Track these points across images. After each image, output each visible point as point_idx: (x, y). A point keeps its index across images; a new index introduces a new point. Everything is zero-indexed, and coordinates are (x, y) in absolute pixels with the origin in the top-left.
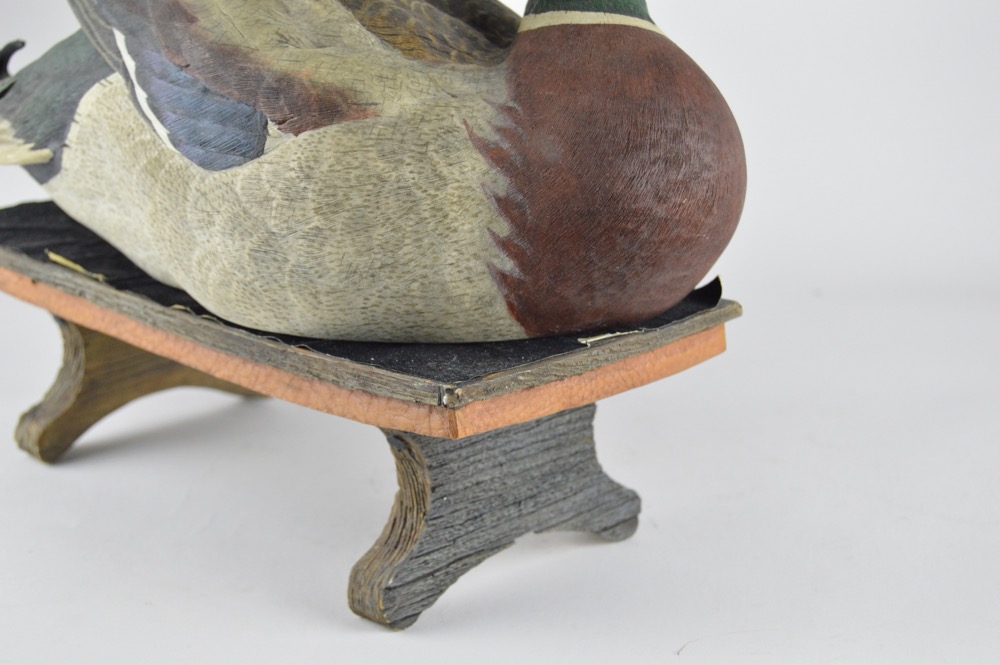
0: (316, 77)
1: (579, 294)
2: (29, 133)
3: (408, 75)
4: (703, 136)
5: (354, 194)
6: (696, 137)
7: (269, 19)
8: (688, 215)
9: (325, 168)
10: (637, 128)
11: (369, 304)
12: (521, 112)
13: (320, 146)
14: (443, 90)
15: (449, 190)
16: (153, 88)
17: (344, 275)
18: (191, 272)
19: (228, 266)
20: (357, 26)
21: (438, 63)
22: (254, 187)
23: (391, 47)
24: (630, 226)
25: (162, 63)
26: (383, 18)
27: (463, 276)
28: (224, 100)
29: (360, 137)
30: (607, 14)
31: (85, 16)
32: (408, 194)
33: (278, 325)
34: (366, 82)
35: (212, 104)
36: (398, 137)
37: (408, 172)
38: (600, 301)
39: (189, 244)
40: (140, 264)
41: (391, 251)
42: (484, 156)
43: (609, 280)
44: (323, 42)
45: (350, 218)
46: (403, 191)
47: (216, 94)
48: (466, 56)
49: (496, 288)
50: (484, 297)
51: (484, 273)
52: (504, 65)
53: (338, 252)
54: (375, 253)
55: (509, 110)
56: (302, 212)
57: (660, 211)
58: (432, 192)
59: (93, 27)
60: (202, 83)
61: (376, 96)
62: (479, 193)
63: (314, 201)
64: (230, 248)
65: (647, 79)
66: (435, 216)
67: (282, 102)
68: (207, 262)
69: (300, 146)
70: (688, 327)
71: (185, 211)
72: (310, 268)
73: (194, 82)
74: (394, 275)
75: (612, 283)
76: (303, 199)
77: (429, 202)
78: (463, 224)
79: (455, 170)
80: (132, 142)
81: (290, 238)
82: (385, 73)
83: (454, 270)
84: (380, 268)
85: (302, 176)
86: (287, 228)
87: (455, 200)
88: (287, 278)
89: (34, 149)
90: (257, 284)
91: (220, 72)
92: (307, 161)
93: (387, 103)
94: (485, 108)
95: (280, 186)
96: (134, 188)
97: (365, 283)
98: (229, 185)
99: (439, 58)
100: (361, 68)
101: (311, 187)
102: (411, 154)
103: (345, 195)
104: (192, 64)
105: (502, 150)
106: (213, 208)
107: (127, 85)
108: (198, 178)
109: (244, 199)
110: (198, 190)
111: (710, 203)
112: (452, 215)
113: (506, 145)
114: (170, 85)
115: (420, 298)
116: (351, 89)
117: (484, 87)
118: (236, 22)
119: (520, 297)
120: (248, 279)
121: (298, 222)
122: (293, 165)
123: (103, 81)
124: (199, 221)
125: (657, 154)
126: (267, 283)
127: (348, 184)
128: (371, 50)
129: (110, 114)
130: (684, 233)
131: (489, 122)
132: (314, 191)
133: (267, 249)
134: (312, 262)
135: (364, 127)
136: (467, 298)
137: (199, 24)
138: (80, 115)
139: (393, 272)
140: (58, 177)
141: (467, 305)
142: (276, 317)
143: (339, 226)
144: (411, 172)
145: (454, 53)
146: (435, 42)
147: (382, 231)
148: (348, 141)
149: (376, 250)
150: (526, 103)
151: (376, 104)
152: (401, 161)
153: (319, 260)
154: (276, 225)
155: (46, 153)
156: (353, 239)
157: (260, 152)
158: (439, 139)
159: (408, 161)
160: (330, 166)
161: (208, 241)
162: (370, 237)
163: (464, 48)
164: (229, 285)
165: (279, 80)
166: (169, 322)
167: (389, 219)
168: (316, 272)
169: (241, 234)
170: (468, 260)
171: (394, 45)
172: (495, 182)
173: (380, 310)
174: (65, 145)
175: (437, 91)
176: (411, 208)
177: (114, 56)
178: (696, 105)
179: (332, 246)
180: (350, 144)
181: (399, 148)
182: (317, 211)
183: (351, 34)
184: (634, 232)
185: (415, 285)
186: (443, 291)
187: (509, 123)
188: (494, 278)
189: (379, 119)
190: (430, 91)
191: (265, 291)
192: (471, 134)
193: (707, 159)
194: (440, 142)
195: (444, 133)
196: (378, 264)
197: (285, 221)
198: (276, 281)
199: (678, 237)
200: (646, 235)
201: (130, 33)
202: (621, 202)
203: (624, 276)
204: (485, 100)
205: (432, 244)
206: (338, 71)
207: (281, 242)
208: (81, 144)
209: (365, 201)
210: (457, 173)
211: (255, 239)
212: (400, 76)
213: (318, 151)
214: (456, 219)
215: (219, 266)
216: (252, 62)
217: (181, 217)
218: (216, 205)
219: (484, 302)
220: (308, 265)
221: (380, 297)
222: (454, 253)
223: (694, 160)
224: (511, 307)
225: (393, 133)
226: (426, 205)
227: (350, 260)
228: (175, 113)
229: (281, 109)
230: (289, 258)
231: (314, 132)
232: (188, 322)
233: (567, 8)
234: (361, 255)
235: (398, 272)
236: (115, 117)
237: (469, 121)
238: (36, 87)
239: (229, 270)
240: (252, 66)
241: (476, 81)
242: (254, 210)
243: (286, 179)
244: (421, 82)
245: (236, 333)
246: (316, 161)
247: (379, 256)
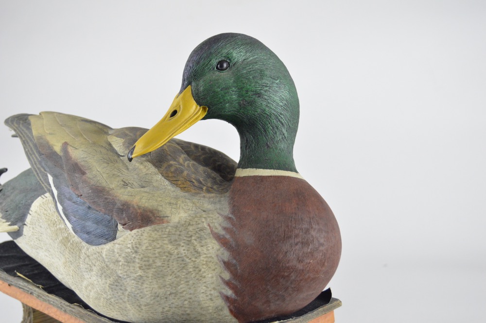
0: (140, 204)
1: (263, 305)
2: (8, 217)
3: (183, 202)
4: (320, 230)
5: (157, 261)
6: (316, 231)
7: (119, 174)
8: (313, 267)
9: (144, 248)
10: (289, 229)
11: (165, 310)
12: (235, 220)
13: (142, 237)
14: (199, 208)
15: (202, 258)
16: (65, 205)
17: (153, 298)
18: (82, 291)
19: (99, 291)
20: (160, 177)
21: (197, 194)
22: (111, 255)
23: (175, 186)
24: (286, 274)
25: (70, 193)
26: (172, 172)
27: (208, 298)
28: (98, 213)
29: (160, 233)
30: (275, 170)
31: (35, 166)
32: (183, 261)
33: (123, 318)
34: (163, 206)
35: (92, 214)
36: (178, 233)
37: (182, 250)
38: (273, 307)
39: (81, 278)
40: (60, 280)
41: (175, 287)
42: (217, 241)
43: (277, 298)
44: (144, 185)
45: (156, 272)
46: (180, 259)
47: (94, 209)
48: (210, 189)
49: (224, 303)
50: (218, 307)
51: (218, 296)
52: (228, 194)
53: (150, 288)
54: (167, 288)
55: (230, 218)
56: (133, 268)
57: (300, 266)
58: (194, 259)
59: (38, 171)
60: (88, 204)
61: (168, 213)
62: (216, 259)
63: (139, 263)
64: (100, 283)
65: (293, 204)
66: (195, 271)
67: (124, 215)
68: (90, 288)
69: (133, 237)
70: (316, 314)
71: (80, 263)
72: (137, 294)
73: (84, 203)
74: (176, 298)
75: (278, 299)
76: (134, 262)
77: (192, 264)
78: (208, 274)
79: (204, 249)
80: (55, 228)
81: (128, 280)
82: (172, 201)
83: (204, 295)
84: (170, 295)
85: (133, 251)
86: (127, 275)
87: (204, 263)
88: (127, 298)
89: (10, 225)
90: (112, 300)
91: (96, 200)
92: (136, 244)
93: (173, 216)
94: (218, 217)
95: (123, 255)
96: (56, 250)
97: (163, 301)
98: (100, 253)
99: (197, 191)
100: (161, 199)
101: (137, 257)
102: (184, 241)
103: (153, 261)
104: (83, 195)
105: (226, 238)
106: (92, 263)
107: (54, 201)
108: (85, 248)
109: (106, 260)
110: (85, 254)
111: (323, 261)
112: (203, 270)
113: (228, 236)
114: (73, 204)
115: (188, 308)
116: (156, 210)
117: (218, 206)
118: (104, 175)
119: (235, 306)
120: (108, 297)
121: (131, 272)
122: (129, 246)
123: (43, 196)
124: (86, 269)
125: (298, 240)
126: (117, 300)
127: (154, 256)
128: (166, 188)
129: (45, 212)
130: (312, 275)
131: (220, 225)
132: (139, 259)
133: (117, 284)
134: (138, 291)
135: (162, 228)
136: (210, 308)
137: (86, 175)
138: (31, 211)
139: (175, 296)
140: (21, 237)
141: (211, 311)
142: (121, 314)
143: (150, 275)
144: (184, 250)
145: (204, 188)
146: (196, 183)
147: (170, 278)
148: (155, 235)
149: (168, 286)
150: (237, 215)
151: (168, 217)
152: (179, 245)
153: (141, 290)
154: (121, 273)
155: (16, 227)
156: (157, 281)
157: (114, 238)
158: (197, 234)
159: (182, 244)
160: (146, 247)
161: (90, 278)
162: (165, 280)
163: (209, 185)
164: (99, 299)
165: (123, 205)
166: (72, 311)
167: (173, 272)
168: (140, 296)
169: (105, 277)
170: (211, 291)
171: (177, 185)
172: (223, 254)
173: (170, 313)
174: (25, 224)
175: (196, 208)
176: (183, 267)
177: (48, 186)
178: (316, 215)
179: (147, 284)
180: (155, 237)
181: (178, 238)
182: (140, 268)
183: (157, 181)
184: (288, 276)
185: (186, 302)
186: (199, 305)
187: (229, 225)
188: (223, 298)
189: (169, 224)
190: (193, 209)
191: (116, 303)
192: (212, 231)
193: (322, 241)
194: (197, 235)
195: (199, 231)
196: (169, 293)
197: (125, 272)
198: (121, 299)
199: (309, 277)
200: (293, 277)
201: (55, 177)
202: (281, 263)
203: (284, 296)
204: (218, 213)
205: (194, 284)
206: (150, 201)
207: (123, 281)
208: (32, 225)
209: (163, 264)
210: (205, 250)
211: (111, 279)
212: (179, 202)
213: (141, 240)
214: (205, 272)
215: (95, 290)
216: (110, 196)
217: (78, 266)
218: (94, 262)
219: (218, 309)
220: (136, 292)
221: (170, 307)
222: (204, 288)
223: (315, 242)
224: (231, 311)
225: (176, 231)
226: (191, 265)
227: (156, 291)
228: (75, 217)
229: (124, 219)
230: (127, 289)
231: (139, 230)
232: (81, 312)
233: (257, 167)
234: (161, 289)
235: (178, 296)
236: (48, 214)
237: (211, 225)
238: (12, 193)
239: (100, 293)
240: (111, 197)
241: (215, 203)
242: (111, 266)
243: (126, 253)
244: (189, 204)
245: (103, 319)
246: (140, 245)
247: (169, 289)
